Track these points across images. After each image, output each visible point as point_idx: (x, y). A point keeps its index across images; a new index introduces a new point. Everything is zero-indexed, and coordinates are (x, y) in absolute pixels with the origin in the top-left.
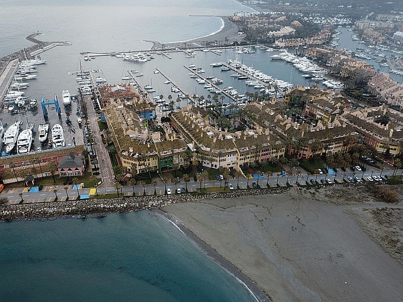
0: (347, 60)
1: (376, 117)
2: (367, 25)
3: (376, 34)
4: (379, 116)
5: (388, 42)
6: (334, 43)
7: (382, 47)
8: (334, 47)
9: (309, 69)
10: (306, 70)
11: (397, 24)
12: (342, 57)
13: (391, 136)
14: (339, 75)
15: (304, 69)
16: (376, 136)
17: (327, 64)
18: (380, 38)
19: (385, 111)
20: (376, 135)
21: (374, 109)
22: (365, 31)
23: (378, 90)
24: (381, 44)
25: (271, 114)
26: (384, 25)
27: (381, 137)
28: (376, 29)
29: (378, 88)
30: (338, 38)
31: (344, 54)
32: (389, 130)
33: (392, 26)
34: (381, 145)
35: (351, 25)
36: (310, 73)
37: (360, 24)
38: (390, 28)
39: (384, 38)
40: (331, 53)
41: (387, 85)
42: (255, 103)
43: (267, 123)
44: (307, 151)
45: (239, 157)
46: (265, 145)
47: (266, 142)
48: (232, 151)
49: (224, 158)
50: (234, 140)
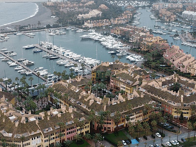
0: (145, 37)
1: (170, 85)
2: (161, 6)
3: (169, 13)
4: (173, 84)
5: (179, 20)
6: (136, 22)
7: (175, 24)
8: (135, 26)
9: (114, 46)
10: (112, 47)
11: (184, 4)
12: (142, 34)
13: (182, 101)
14: (140, 50)
15: (109, 46)
16: (170, 103)
17: (129, 41)
18: (172, 16)
19: (176, 79)
20: (170, 101)
21: (168, 78)
22: (160, 12)
23: (171, 60)
24: (173, 22)
25: (76, 92)
26: (175, 6)
27: (175, 103)
28: (169, 9)
29: (172, 58)
30: (139, 18)
31: (143, 31)
32: (180, 96)
33: (181, 6)
34: (176, 110)
35: (149, 6)
36: (115, 49)
37: (156, 6)
38: (179, 8)
39: (175, 16)
40: (132, 31)
41: (178, 56)
42: (61, 82)
43: (72, 101)
44: (110, 123)
45: (44, 139)
46: (69, 123)
47: (70, 120)
48: (36, 133)
49: (28, 142)
50: (37, 122)
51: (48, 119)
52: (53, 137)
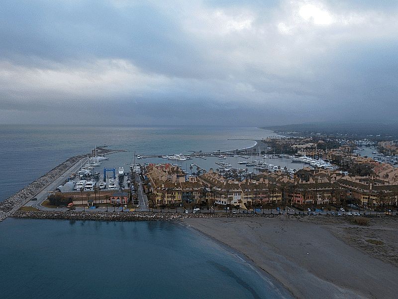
20: (359, 190)
27: (363, 191)
44: (299, 197)
45: (243, 196)
46: (264, 190)
47: (265, 188)
49: (231, 196)
50: (240, 184)
51: (248, 184)
52: (250, 196)
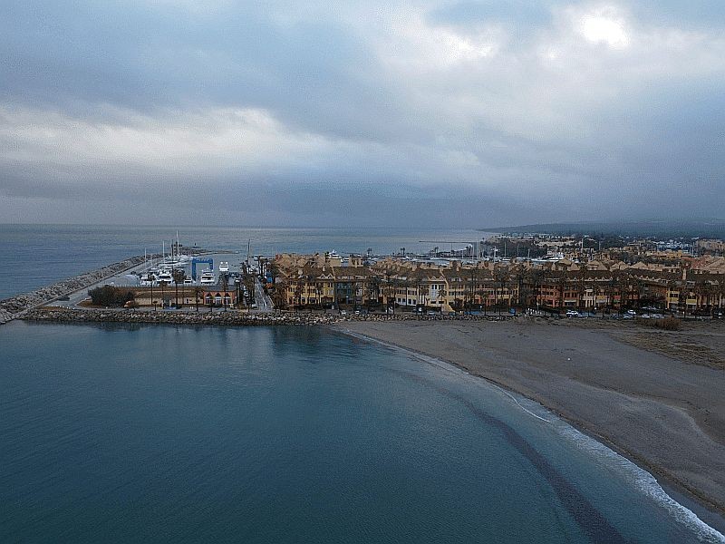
45: (448, 290)
48: (438, 280)
